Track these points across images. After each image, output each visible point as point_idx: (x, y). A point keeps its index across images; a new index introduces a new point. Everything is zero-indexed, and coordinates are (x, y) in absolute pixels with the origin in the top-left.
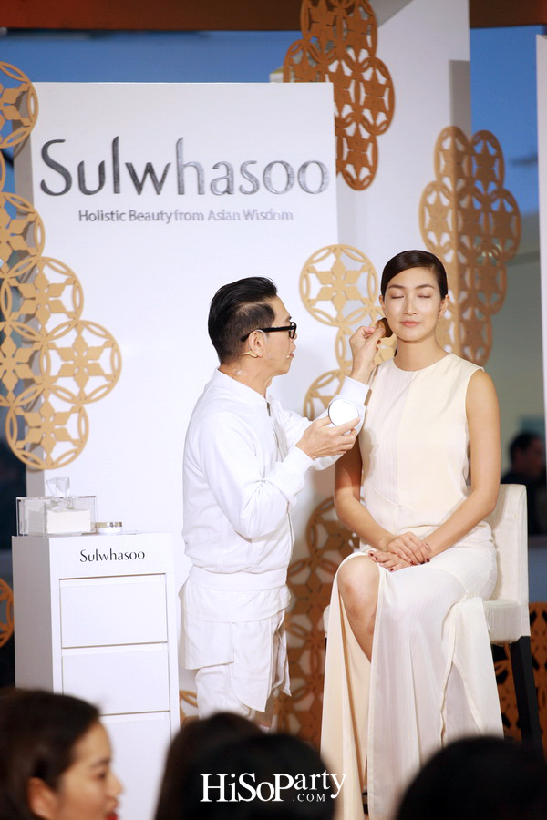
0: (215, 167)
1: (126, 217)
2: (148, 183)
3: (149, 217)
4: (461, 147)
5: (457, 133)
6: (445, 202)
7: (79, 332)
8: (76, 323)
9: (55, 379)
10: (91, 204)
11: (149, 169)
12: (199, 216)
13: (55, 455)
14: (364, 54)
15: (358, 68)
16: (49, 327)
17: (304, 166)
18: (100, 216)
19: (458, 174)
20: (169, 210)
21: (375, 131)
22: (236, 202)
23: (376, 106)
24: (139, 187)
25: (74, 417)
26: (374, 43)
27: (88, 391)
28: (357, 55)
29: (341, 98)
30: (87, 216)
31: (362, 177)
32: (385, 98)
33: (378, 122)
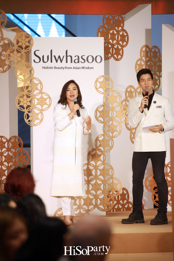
0: (75, 56)
1: (54, 68)
2: (59, 60)
3: (59, 68)
4: (148, 50)
5: (147, 46)
6: (143, 63)
7: (42, 95)
8: (41, 92)
9: (36, 105)
10: (45, 65)
11: (59, 57)
12: (71, 68)
13: (35, 123)
14: (120, 28)
15: (118, 32)
16: (35, 93)
17: (96, 57)
18: (47, 68)
19: (147, 56)
20: (64, 66)
21: (123, 47)
22: (80, 65)
23: (123, 41)
24: (57, 61)
25: (40, 114)
26: (123, 25)
27: (43, 108)
28: (118, 28)
29: (113, 39)
30: (44, 68)
31: (118, 58)
32: (126, 39)
33: (124, 44)
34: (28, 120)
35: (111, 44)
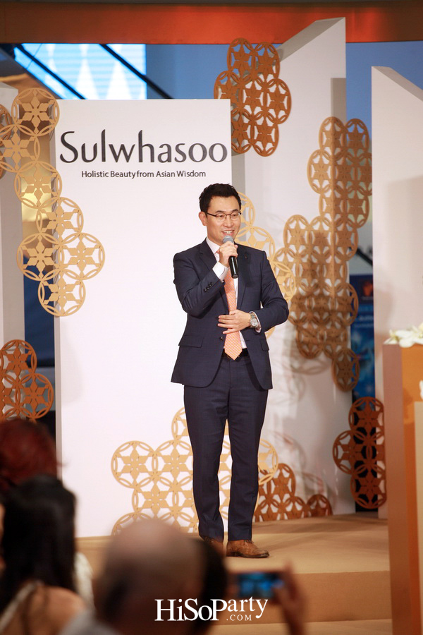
0: (161, 147)
1: (109, 175)
2: (122, 156)
3: (122, 175)
4: (338, 129)
5: (335, 121)
6: (326, 161)
7: (81, 240)
8: (79, 234)
9: (67, 265)
10: (88, 167)
11: (123, 148)
12: (151, 174)
13: (66, 308)
14: (270, 77)
15: (265, 86)
16: (64, 236)
17: (213, 147)
18: (93, 174)
19: (335, 144)
20: (134, 171)
21: (277, 121)
22: (172, 167)
23: (278, 107)
24: (116, 158)
25: (77, 287)
26: (278, 70)
27: (85, 272)
28: (266, 78)
29: (254, 103)
30: (87, 174)
31: (267, 149)
32: (285, 102)
33: (280, 116)
34: (47, 302)
35: (249, 117)
